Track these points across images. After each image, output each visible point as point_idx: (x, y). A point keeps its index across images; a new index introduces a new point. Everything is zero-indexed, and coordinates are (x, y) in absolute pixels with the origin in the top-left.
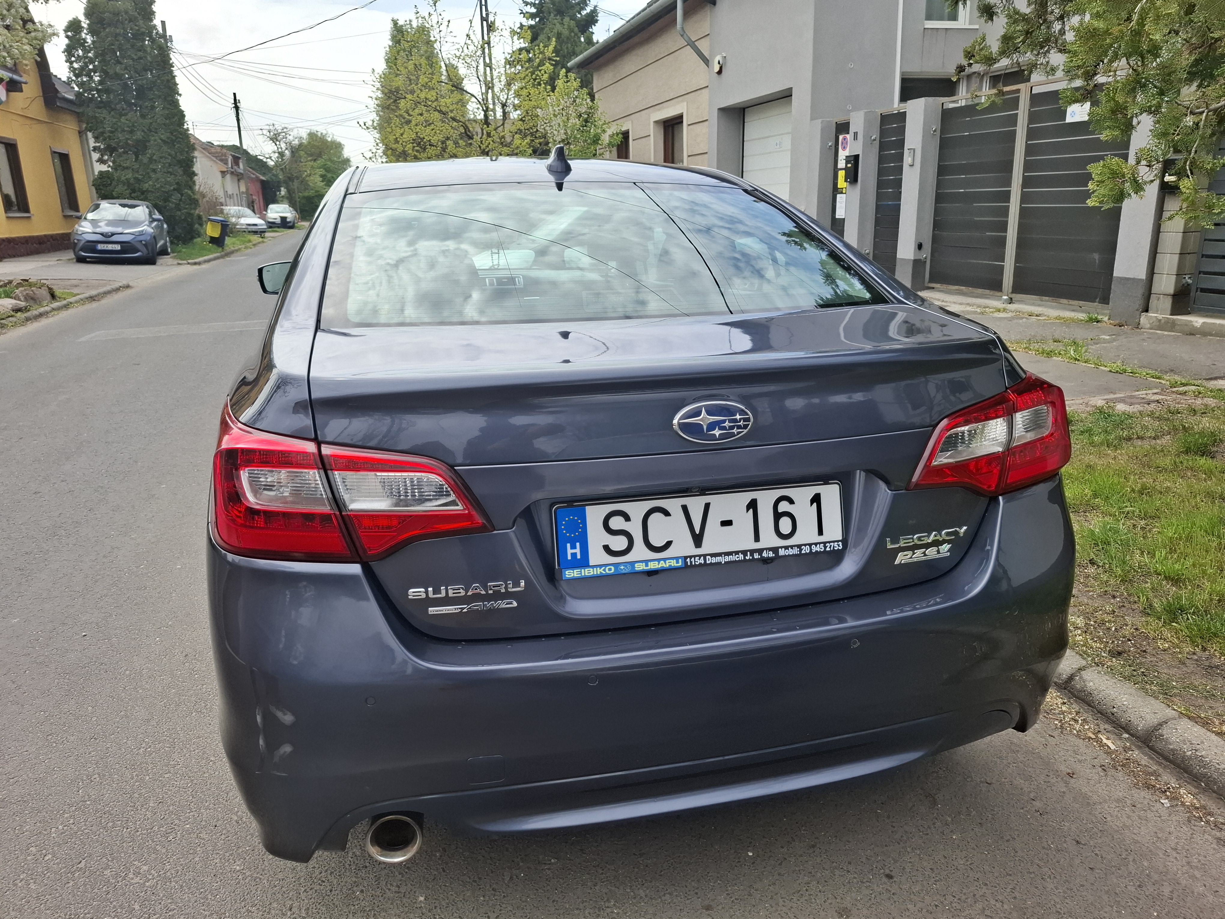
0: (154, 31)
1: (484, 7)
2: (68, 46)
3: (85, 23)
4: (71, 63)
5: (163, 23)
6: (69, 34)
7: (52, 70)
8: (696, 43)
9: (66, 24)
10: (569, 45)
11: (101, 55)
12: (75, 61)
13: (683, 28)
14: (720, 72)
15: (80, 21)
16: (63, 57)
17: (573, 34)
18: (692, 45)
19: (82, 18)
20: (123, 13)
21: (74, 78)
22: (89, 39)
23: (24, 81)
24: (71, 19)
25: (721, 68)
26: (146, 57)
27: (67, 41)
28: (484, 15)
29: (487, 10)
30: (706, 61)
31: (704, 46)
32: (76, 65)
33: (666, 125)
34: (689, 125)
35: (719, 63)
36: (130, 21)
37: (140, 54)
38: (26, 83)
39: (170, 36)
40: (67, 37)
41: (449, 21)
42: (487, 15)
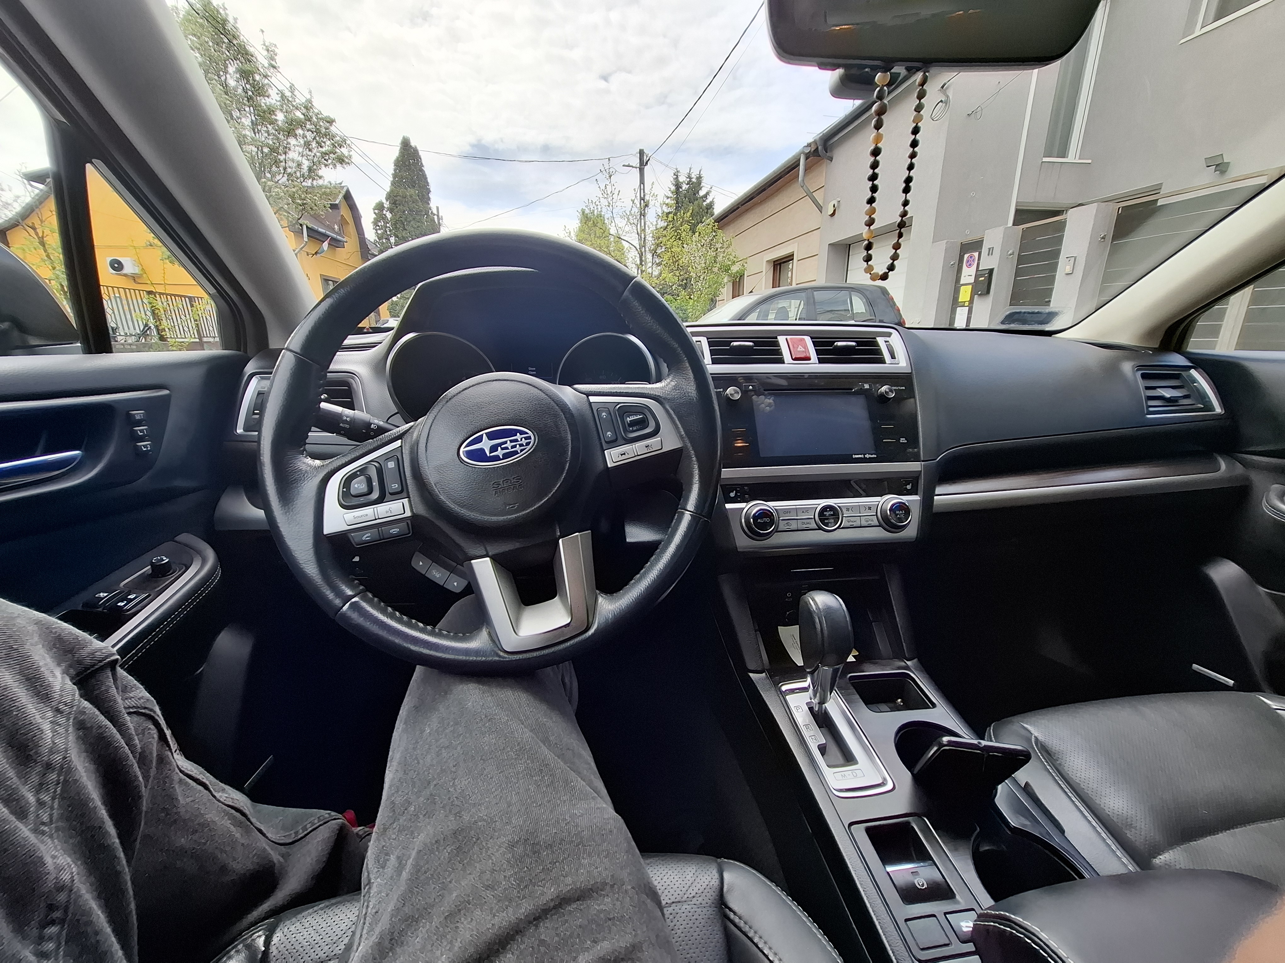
0: (430, 211)
1: (642, 191)
2: (375, 219)
3: (387, 205)
4: (376, 230)
5: (438, 208)
6: (376, 211)
7: (366, 236)
8: (813, 194)
9: (374, 205)
10: (699, 217)
11: (395, 225)
12: (379, 229)
13: (803, 180)
14: (833, 215)
15: (383, 203)
16: (372, 226)
17: (701, 210)
18: (810, 195)
19: (384, 201)
20: (409, 197)
21: (378, 240)
22: (389, 215)
23: (345, 240)
24: (377, 201)
25: (835, 211)
26: (422, 226)
27: (374, 216)
28: (642, 196)
29: (644, 192)
30: (820, 208)
31: (818, 196)
32: (379, 232)
33: (776, 263)
34: (799, 260)
35: (834, 206)
36: (413, 202)
37: (418, 224)
38: (346, 242)
39: (442, 216)
40: (375, 213)
41: (619, 191)
42: (644, 195)
